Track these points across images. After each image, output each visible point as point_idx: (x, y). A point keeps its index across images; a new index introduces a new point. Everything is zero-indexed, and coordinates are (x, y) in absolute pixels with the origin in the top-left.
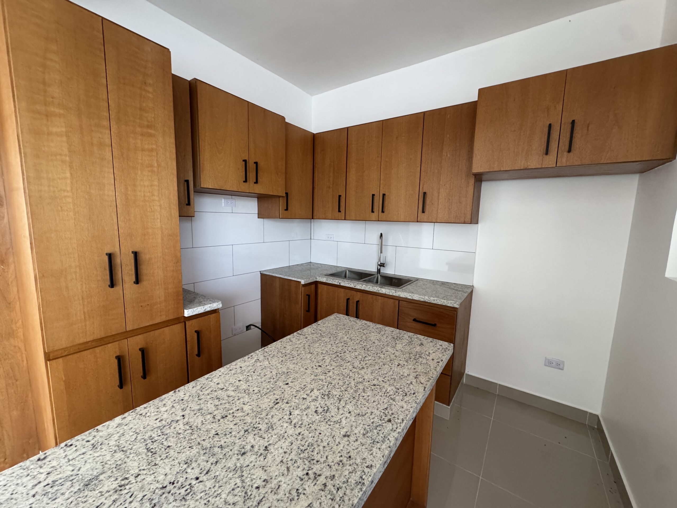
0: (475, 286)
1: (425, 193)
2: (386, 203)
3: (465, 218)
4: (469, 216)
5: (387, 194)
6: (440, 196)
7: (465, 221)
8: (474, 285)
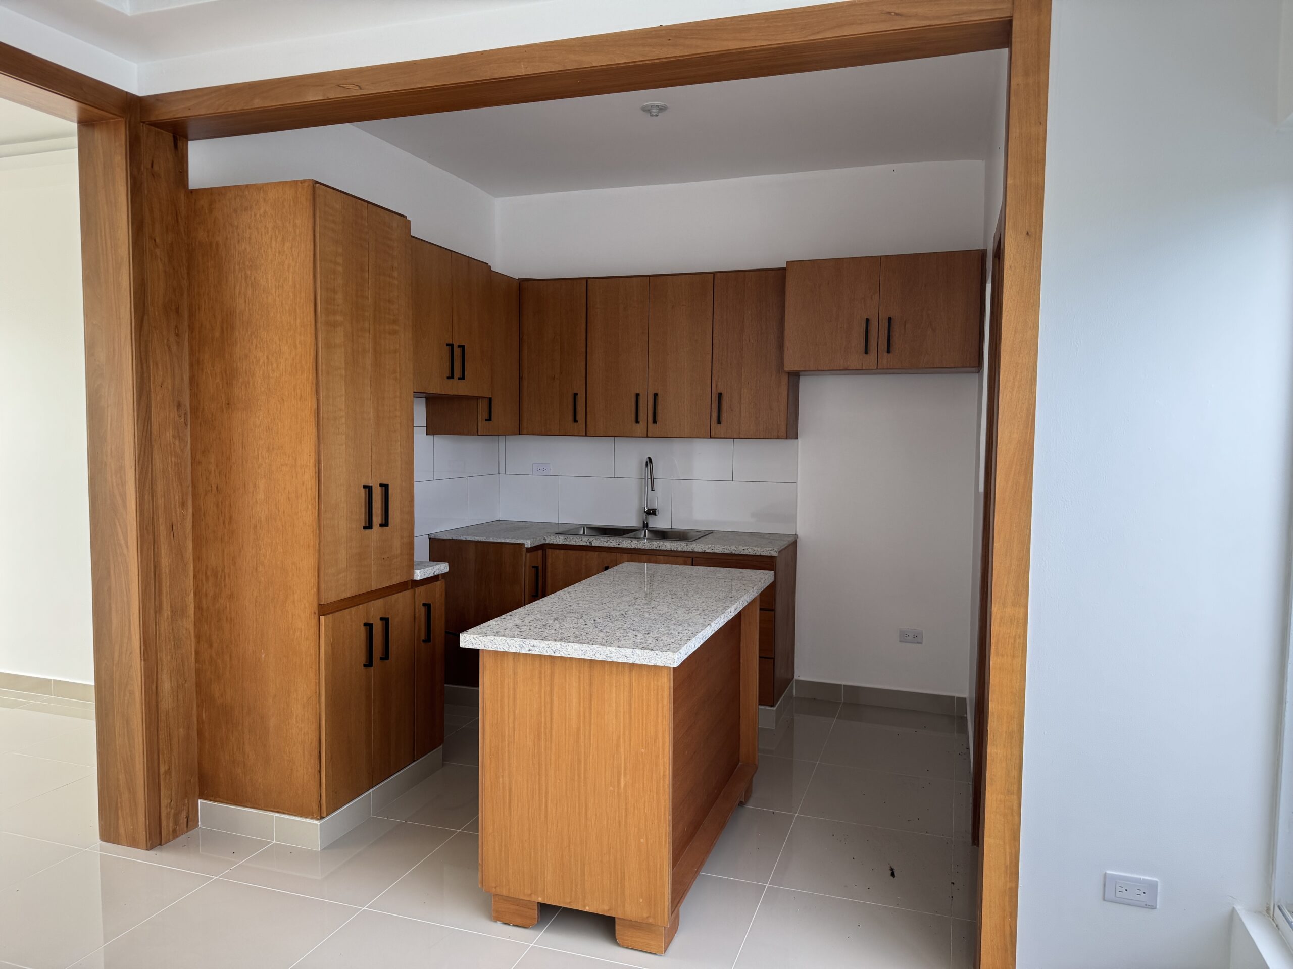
0: (799, 536)
1: (720, 395)
2: (659, 407)
3: (778, 432)
4: (783, 429)
5: (659, 393)
6: (743, 399)
7: (778, 436)
8: (797, 534)
